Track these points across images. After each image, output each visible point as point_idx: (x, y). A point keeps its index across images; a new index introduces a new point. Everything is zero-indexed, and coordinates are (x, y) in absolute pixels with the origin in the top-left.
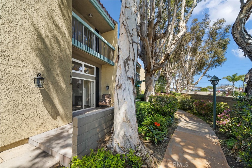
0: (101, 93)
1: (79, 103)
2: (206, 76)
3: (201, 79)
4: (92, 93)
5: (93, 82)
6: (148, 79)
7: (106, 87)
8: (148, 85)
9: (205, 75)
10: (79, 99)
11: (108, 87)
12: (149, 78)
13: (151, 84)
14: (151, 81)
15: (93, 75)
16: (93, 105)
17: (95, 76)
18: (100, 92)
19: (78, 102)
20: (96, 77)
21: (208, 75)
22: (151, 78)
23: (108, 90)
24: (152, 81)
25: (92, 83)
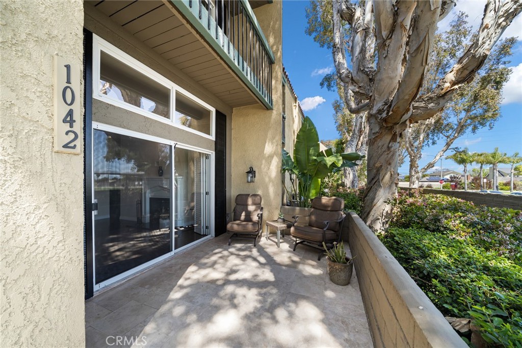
0: (233, 191)
1: (161, 220)
2: (453, 150)
3: (441, 156)
4: (203, 191)
5: (207, 156)
6: (383, 150)
7: (247, 173)
8: (381, 166)
9: (450, 147)
10: (161, 209)
11: (251, 172)
12: (386, 146)
13: (390, 164)
14: (391, 153)
15: (208, 133)
16: (207, 227)
17: (212, 137)
18: (227, 189)
19: (159, 218)
20: (216, 142)
21: (456, 148)
22: (392, 147)
23: (252, 181)
24: (393, 155)
25: (203, 160)
